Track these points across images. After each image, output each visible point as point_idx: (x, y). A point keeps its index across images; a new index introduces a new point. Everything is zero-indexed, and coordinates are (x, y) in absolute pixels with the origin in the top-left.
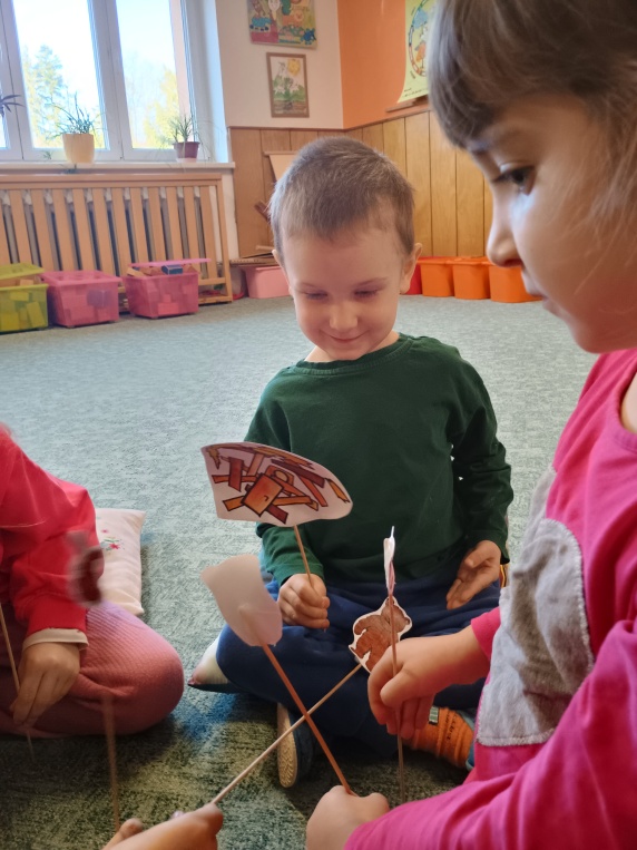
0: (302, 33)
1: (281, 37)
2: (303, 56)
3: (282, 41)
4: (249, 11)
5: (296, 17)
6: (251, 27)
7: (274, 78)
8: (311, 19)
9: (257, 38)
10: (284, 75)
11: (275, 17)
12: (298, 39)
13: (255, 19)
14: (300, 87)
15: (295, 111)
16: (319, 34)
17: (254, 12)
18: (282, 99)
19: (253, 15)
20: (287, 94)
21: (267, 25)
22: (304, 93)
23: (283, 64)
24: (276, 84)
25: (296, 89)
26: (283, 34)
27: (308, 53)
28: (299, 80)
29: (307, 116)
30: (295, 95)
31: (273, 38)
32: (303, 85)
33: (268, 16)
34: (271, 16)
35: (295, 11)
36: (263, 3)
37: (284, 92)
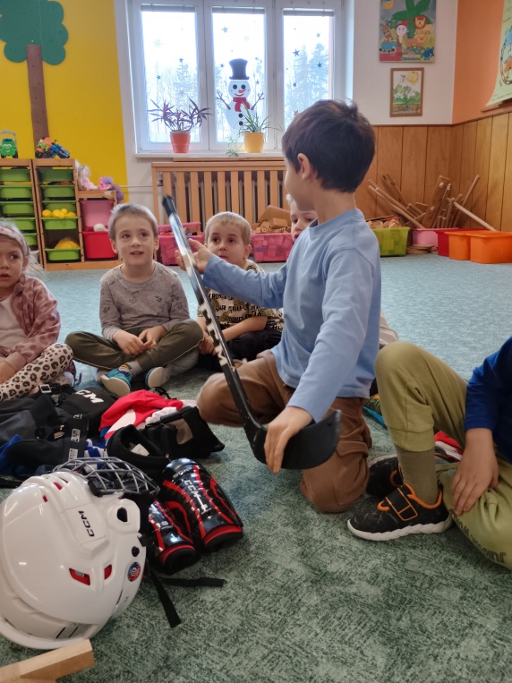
0: (423, 51)
1: (404, 56)
2: (422, 69)
3: (405, 59)
4: (380, 38)
5: (419, 40)
6: (381, 50)
7: (394, 88)
8: (432, 40)
9: (384, 58)
10: (404, 85)
11: (401, 41)
12: (418, 56)
13: (385, 43)
14: (417, 93)
15: (410, 112)
16: (437, 52)
17: (384, 39)
18: (400, 103)
19: (383, 41)
20: (405, 98)
21: (394, 47)
22: (419, 97)
23: (404, 76)
24: (396, 91)
25: (413, 94)
26: (407, 53)
27: (427, 68)
28: (417, 88)
29: (420, 115)
30: (412, 99)
31: (398, 57)
32: (419, 91)
33: (395, 41)
34: (398, 40)
35: (418, 35)
36: (392, 31)
37: (402, 98)
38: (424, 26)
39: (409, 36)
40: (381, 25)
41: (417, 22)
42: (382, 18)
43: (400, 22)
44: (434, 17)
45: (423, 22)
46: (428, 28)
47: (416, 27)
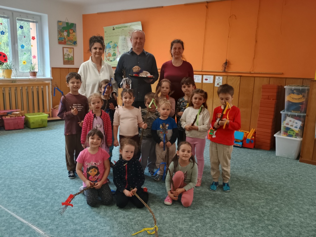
0: (73, 42)
1: (67, 43)
2: (73, 48)
3: (67, 44)
4: (58, 36)
5: (71, 38)
6: (59, 40)
7: (64, 54)
8: (76, 38)
9: (60, 43)
10: (68, 53)
12: (72, 43)
13: (60, 37)
14: (72, 56)
15: (70, 63)
16: (78, 42)
17: (60, 36)
18: (67, 60)
19: (59, 37)
20: (68, 58)
21: (63, 39)
22: (73, 58)
23: (67, 50)
24: (65, 55)
25: (71, 57)
26: (68, 42)
27: (75, 48)
28: (72, 55)
29: (73, 64)
30: (70, 58)
31: (65, 43)
33: (63, 37)
34: (64, 37)
35: (71, 36)
36: (62, 33)
37: (67, 58)
38: (72, 33)
39: (68, 36)
40: (58, 31)
41: (70, 31)
42: (58, 28)
43: (64, 30)
44: (76, 30)
45: (72, 31)
46: (74, 34)
47: (70, 33)
